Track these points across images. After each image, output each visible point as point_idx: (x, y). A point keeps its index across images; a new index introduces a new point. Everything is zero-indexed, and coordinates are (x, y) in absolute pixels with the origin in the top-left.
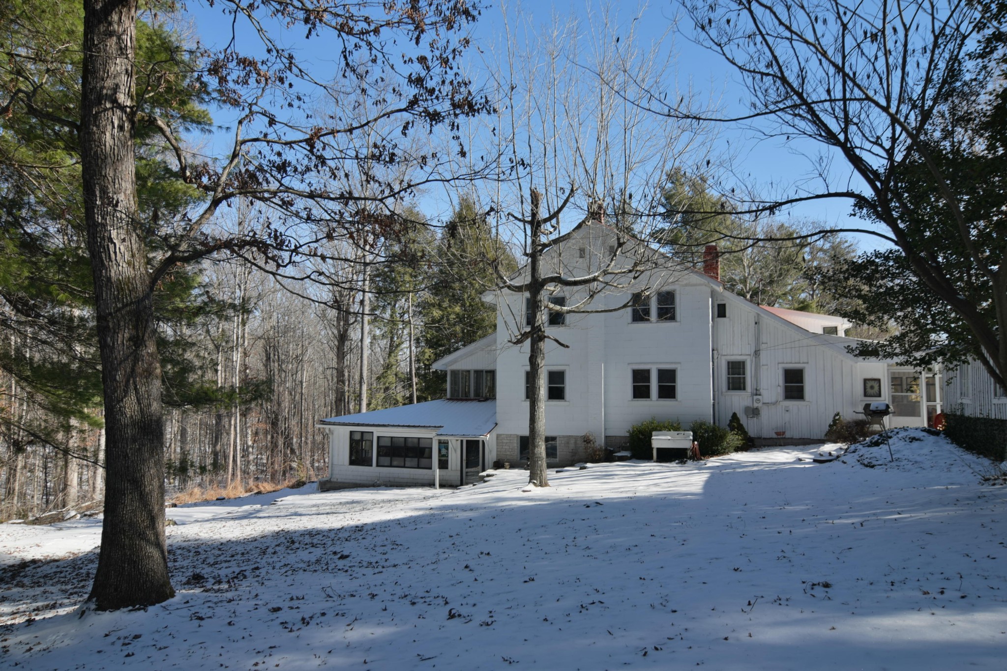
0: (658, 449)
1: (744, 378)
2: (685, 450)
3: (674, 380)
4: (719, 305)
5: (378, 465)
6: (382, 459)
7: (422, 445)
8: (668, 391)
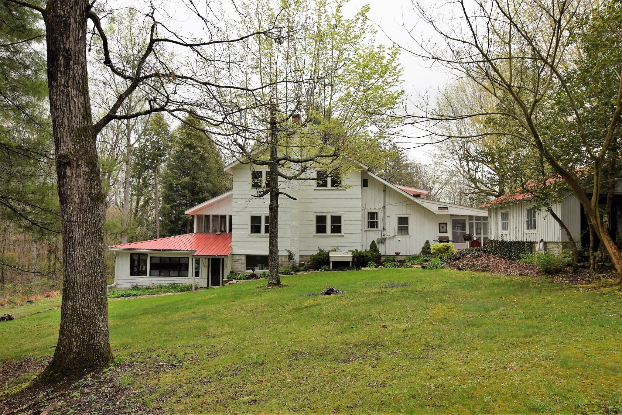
0: (333, 262)
1: (377, 222)
2: (348, 262)
3: (340, 222)
4: (364, 180)
5: (150, 275)
6: (153, 271)
7: (181, 262)
8: (336, 229)
